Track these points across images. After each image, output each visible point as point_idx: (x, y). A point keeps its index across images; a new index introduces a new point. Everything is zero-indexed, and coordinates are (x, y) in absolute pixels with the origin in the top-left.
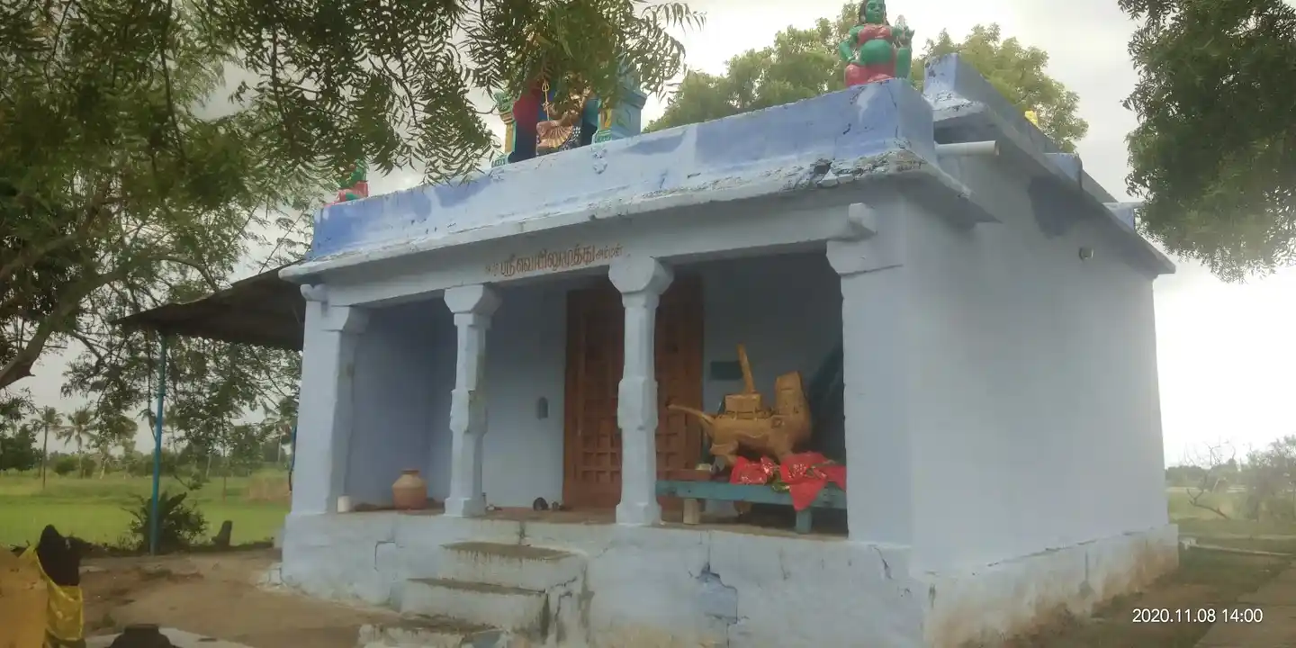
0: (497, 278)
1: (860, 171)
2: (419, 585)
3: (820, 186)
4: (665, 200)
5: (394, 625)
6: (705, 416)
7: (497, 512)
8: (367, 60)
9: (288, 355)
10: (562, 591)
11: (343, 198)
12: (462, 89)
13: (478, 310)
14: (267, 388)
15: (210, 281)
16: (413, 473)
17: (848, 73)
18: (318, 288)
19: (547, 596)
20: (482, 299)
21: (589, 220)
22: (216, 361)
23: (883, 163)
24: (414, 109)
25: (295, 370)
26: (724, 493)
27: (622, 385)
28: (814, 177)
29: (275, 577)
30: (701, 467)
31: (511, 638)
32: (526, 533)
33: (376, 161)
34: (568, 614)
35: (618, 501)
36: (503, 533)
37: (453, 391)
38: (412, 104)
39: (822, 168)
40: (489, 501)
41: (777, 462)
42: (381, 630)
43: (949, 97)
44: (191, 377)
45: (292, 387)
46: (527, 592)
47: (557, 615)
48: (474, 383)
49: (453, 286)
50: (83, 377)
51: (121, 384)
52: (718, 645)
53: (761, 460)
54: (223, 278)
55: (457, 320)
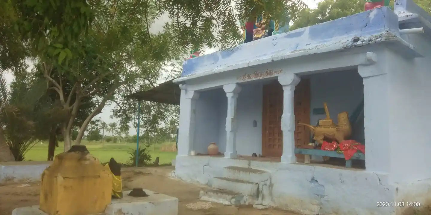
0: (241, 81)
1: (371, 40)
2: (217, 179)
3: (356, 46)
4: (298, 53)
5: (209, 191)
6: (312, 127)
7: (241, 157)
8: (205, 12)
9: (174, 106)
10: (263, 183)
11: (192, 57)
12: (234, 20)
13: (234, 92)
14: (168, 116)
15: (152, 84)
16: (214, 144)
18: (184, 85)
19: (258, 185)
20: (236, 88)
21: (271, 61)
22: (154, 108)
23: (380, 37)
24: (219, 28)
25: (178, 111)
26: (320, 153)
27: (283, 116)
28: (353, 43)
29: (173, 175)
30: (310, 144)
31: (247, 197)
32: (251, 164)
33: (207, 45)
34: (266, 191)
35: (282, 155)
36: (243, 164)
37: (226, 118)
38: (219, 26)
39: (356, 40)
40: (238, 153)
42: (206, 193)
43: (404, 12)
44: (147, 113)
45: (176, 116)
46: (252, 183)
47: (262, 191)
48: (233, 115)
49: (226, 84)
50: (116, 113)
51: (127, 115)
52: (317, 205)
53: (333, 142)
54: (155, 83)
55: (228, 95)
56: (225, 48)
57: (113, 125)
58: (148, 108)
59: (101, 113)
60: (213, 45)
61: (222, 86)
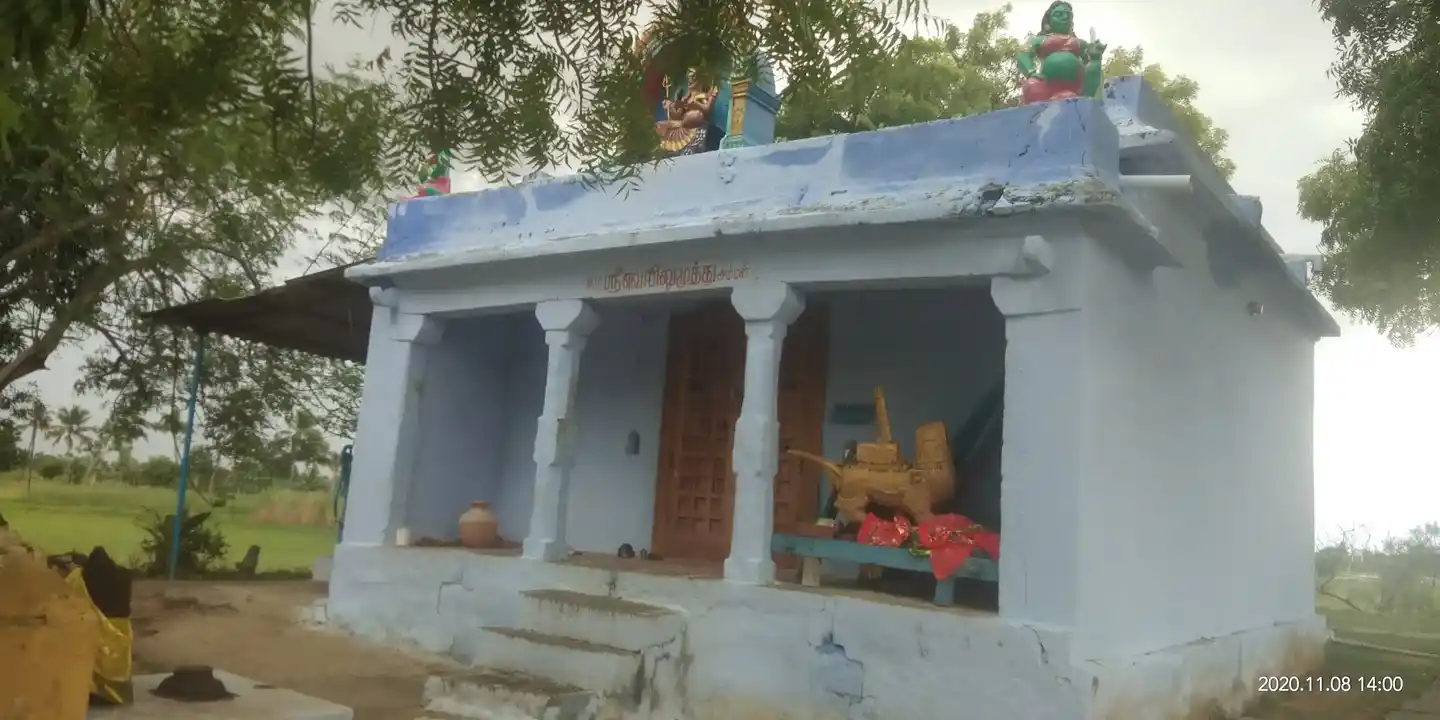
0: (599, 294)
1: (1040, 200)
2: (494, 634)
3: (990, 214)
4: (805, 218)
6: (830, 465)
7: (578, 557)
9: (332, 364)
10: (658, 652)
11: (423, 193)
13: (574, 328)
14: (306, 398)
15: (251, 275)
16: (483, 506)
17: (1029, 87)
18: (390, 292)
19: (643, 657)
20: (580, 316)
21: (713, 235)
22: (251, 364)
23: (1067, 192)
26: (853, 553)
27: (740, 423)
28: (983, 203)
29: (320, 615)
30: (822, 522)
31: (602, 702)
32: (618, 584)
34: (664, 678)
35: (727, 556)
36: (588, 581)
37: (540, 418)
39: (993, 194)
40: (571, 544)
41: (913, 521)
42: (452, 685)
43: (1133, 122)
44: (223, 380)
45: (334, 399)
46: (619, 651)
47: (652, 680)
48: (564, 410)
49: (550, 300)
50: (97, 373)
51: (141, 384)
53: (895, 519)
54: (266, 274)
55: (549, 338)
57: (74, 418)
58: (232, 362)
59: (43, 367)
61: (533, 305)
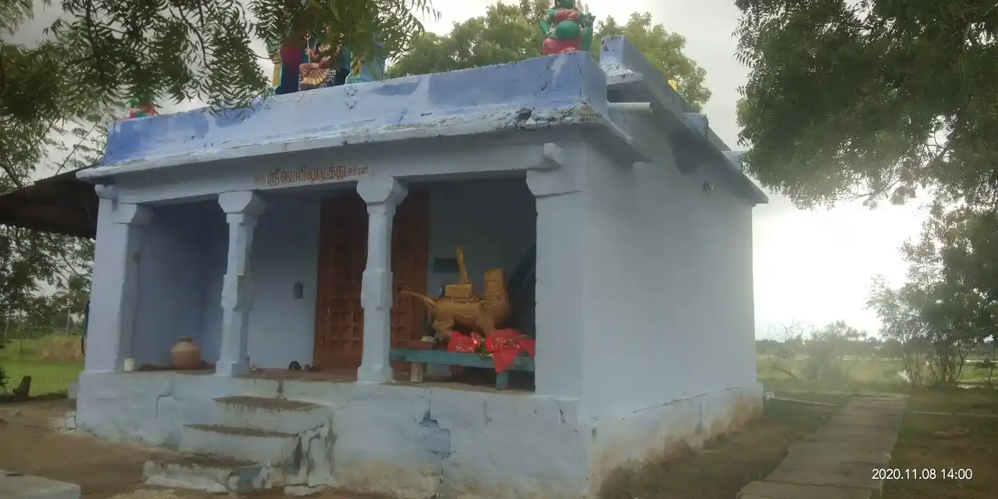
0: (265, 186)
1: (553, 119)
2: (193, 429)
3: (523, 128)
4: (404, 132)
5: (173, 462)
6: (429, 300)
7: (259, 373)
8: (168, 9)
9: (81, 241)
10: (311, 434)
12: (246, 39)
13: (247, 212)
14: (62, 267)
15: (14, 178)
16: (189, 340)
17: (547, 43)
18: (110, 188)
19: (300, 438)
20: (251, 201)
21: (341, 144)
22: (18, 243)
23: (570, 114)
24: (204, 52)
25: (89, 253)
26: (445, 359)
27: (365, 273)
28: (519, 121)
29: (70, 422)
30: (425, 339)
31: (271, 471)
32: (284, 389)
33: (170, 91)
34: (317, 453)
35: (359, 364)
36: (264, 389)
37: (224, 276)
38: (203, 48)
39: (525, 115)
40: (252, 362)
41: (483, 335)
42: (163, 466)
43: (618, 67)
45: (84, 267)
46: (283, 435)
47: (308, 453)
48: (242, 268)
49: (227, 192)
52: (434, 474)
54: (26, 176)
55: (230, 218)
56: (219, 105)
60: (188, 96)
61: (216, 196)
